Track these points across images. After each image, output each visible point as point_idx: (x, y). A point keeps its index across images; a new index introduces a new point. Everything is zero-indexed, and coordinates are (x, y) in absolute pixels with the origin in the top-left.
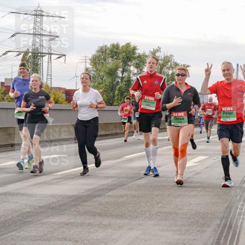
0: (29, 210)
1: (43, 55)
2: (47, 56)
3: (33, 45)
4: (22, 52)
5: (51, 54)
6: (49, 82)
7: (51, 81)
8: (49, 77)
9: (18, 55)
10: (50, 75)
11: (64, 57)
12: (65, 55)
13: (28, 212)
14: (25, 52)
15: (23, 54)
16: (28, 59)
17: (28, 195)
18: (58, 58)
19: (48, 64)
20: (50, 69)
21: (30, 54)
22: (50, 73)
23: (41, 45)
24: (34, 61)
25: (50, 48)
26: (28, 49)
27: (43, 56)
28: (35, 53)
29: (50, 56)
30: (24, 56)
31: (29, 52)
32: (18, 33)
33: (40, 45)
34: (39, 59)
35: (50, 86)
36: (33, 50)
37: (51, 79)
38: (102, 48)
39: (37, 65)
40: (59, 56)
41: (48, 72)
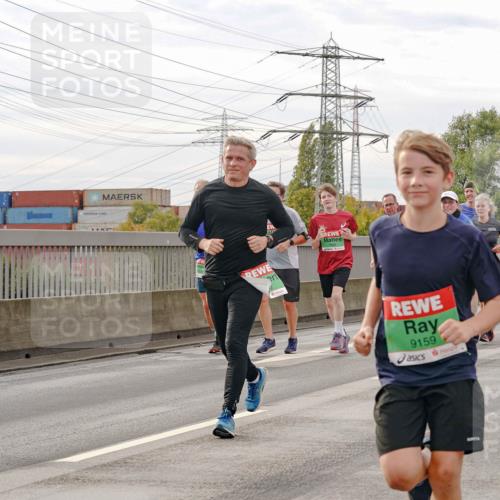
0: (326, 452)
1: (341, 136)
2: (351, 138)
3: (321, 118)
4: (301, 132)
5: (359, 135)
6: (355, 191)
7: (360, 190)
8: (356, 182)
9: (292, 138)
10: (357, 178)
11: (385, 140)
12: (386, 137)
13: (326, 457)
14: (305, 132)
15: (302, 135)
16: (314, 146)
17: (324, 421)
18: (374, 142)
19: (353, 155)
20: (356, 165)
21: (317, 136)
22: (356, 174)
23: (339, 118)
24: (325, 150)
25: (356, 122)
26: (312, 126)
27: (341, 140)
28: (326, 134)
29: (356, 139)
30: (304, 140)
31: (315, 132)
32: (290, 94)
33: (336, 117)
34: (334, 145)
35: (357, 199)
36: (323, 127)
37: (360, 184)
38: (460, 120)
39: (331, 157)
40: (374, 138)
41: (352, 172)
